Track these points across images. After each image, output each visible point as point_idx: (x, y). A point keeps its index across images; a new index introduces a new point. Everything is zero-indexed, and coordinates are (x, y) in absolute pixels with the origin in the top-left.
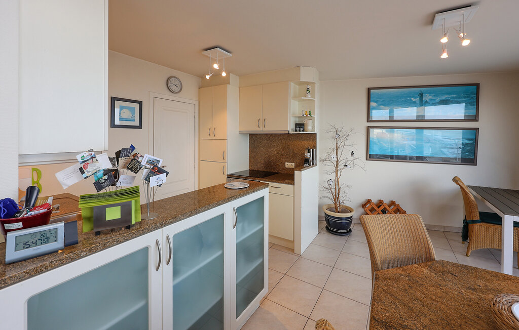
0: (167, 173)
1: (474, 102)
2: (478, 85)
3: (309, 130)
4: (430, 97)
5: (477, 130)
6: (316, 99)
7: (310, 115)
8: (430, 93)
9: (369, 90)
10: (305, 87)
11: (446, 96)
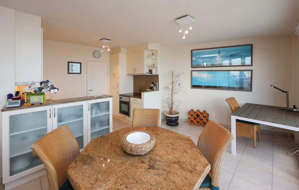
0: (58, 89)
1: (249, 55)
2: (252, 45)
3: (154, 73)
4: (224, 53)
5: (252, 71)
6: (158, 58)
7: (153, 66)
8: (224, 51)
9: (192, 51)
10: (151, 52)
11: (233, 52)
